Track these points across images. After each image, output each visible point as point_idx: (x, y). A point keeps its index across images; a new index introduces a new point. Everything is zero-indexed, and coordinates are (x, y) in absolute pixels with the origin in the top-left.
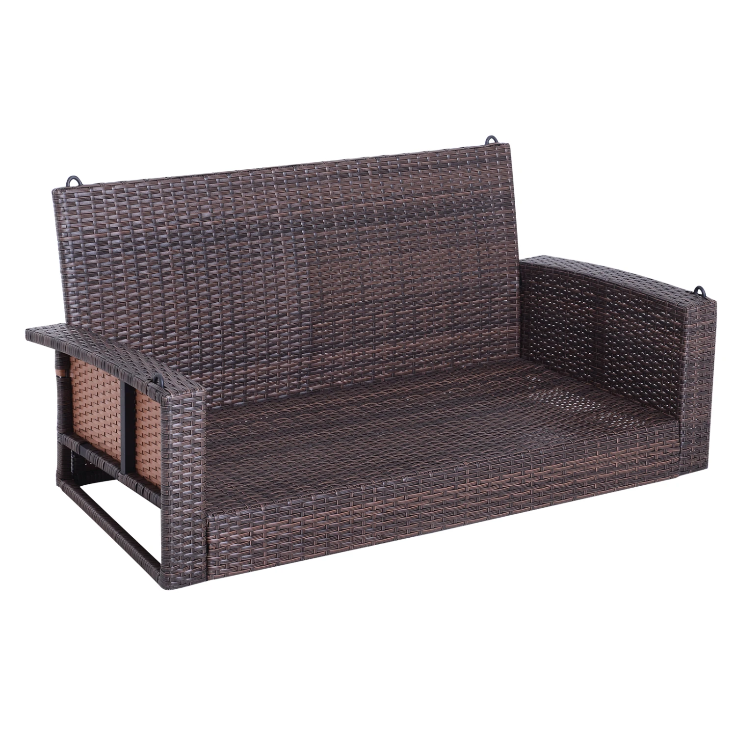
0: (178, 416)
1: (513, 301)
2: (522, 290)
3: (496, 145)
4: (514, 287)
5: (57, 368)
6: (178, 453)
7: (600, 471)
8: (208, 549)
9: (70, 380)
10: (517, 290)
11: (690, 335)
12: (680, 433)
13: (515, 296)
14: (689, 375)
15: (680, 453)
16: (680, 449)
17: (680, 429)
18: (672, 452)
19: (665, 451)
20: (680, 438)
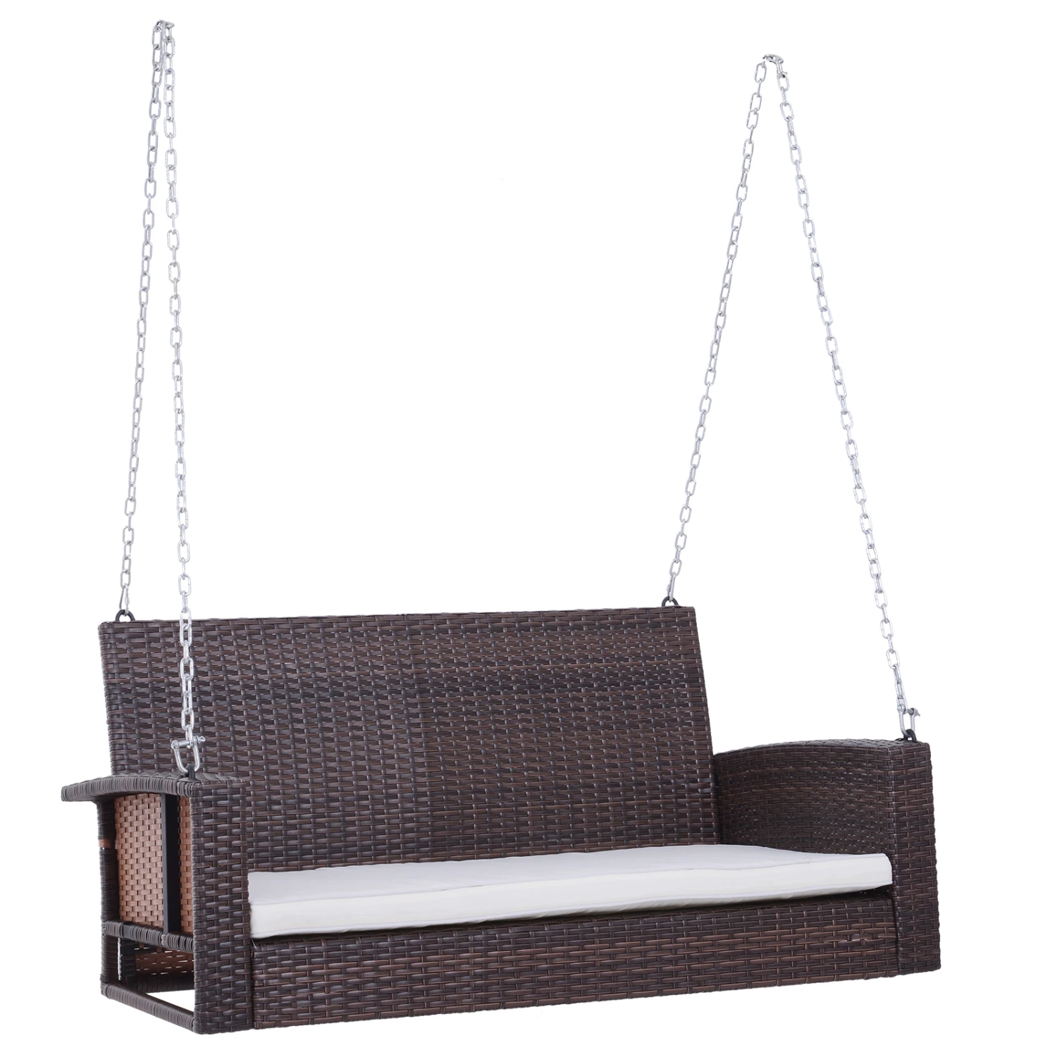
0: (210, 810)
1: (706, 805)
2: (717, 791)
3: (676, 607)
4: (707, 786)
5: (100, 838)
6: (211, 856)
7: (783, 951)
8: (253, 986)
9: (116, 852)
10: (712, 790)
11: (895, 783)
12: (894, 916)
13: (710, 798)
14: (899, 837)
15: (896, 941)
16: (897, 936)
17: (894, 909)
18: (885, 938)
19: (874, 935)
20: (895, 921)
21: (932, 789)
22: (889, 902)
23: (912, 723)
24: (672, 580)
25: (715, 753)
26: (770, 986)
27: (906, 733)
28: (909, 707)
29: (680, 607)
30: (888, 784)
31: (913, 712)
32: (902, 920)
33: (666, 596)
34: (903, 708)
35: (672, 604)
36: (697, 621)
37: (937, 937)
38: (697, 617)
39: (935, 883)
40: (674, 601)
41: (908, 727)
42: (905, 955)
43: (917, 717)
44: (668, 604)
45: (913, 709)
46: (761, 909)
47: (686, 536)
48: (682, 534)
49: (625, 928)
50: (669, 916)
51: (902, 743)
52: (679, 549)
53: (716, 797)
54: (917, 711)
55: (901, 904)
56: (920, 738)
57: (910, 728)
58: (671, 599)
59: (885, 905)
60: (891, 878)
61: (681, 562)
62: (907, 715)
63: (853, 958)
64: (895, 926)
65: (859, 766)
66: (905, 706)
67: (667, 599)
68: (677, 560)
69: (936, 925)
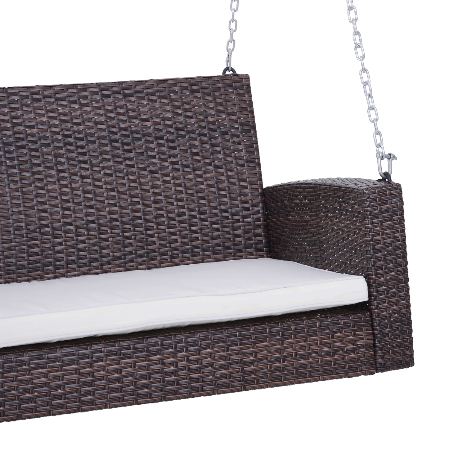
1: (257, 227)
2: (266, 216)
3: (234, 75)
7: (273, 360)
10: (262, 216)
11: (371, 218)
12: (372, 325)
13: (260, 221)
14: (375, 262)
15: (374, 346)
16: (374, 341)
17: (372, 320)
18: (364, 344)
19: (354, 342)
20: (373, 329)
21: (404, 221)
22: (368, 314)
23: (390, 166)
24: (229, 56)
25: (264, 187)
26: (263, 388)
27: (383, 176)
28: (387, 153)
29: (237, 75)
30: (365, 218)
31: (390, 157)
32: (380, 328)
33: (225, 67)
34: (381, 155)
35: (231, 72)
36: (251, 86)
37: (411, 341)
38: (251, 82)
39: (407, 298)
40: (233, 70)
41: (385, 169)
42: (382, 357)
43: (394, 161)
44: (227, 73)
45: (390, 154)
46: (254, 325)
47: (236, 22)
48: (233, 20)
49: (130, 347)
50: (171, 335)
51: (379, 184)
52: (232, 32)
53: (264, 221)
54: (393, 155)
55: (378, 315)
56: (395, 179)
57: (387, 171)
58: (230, 69)
59: (364, 317)
60: (367, 296)
61: (234, 41)
62: (386, 160)
63: (335, 362)
64: (373, 334)
65: (347, 203)
66: (382, 153)
67: (227, 69)
68: (232, 40)
69: (410, 331)
